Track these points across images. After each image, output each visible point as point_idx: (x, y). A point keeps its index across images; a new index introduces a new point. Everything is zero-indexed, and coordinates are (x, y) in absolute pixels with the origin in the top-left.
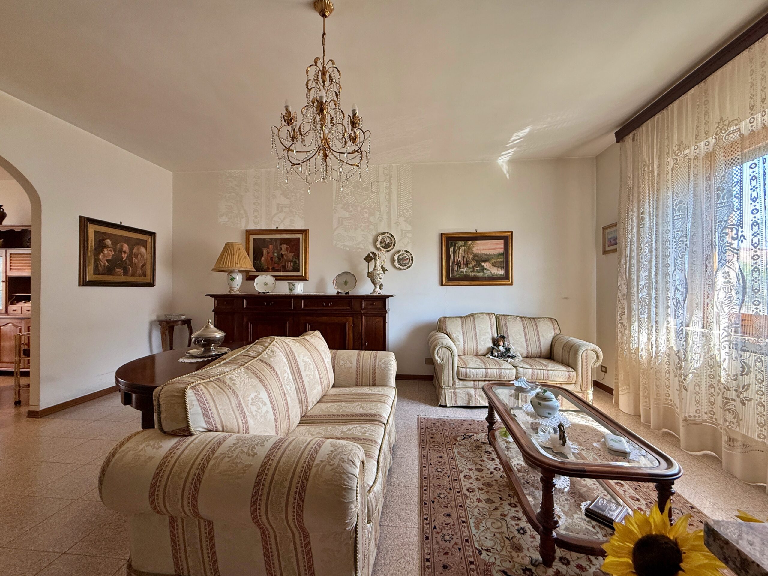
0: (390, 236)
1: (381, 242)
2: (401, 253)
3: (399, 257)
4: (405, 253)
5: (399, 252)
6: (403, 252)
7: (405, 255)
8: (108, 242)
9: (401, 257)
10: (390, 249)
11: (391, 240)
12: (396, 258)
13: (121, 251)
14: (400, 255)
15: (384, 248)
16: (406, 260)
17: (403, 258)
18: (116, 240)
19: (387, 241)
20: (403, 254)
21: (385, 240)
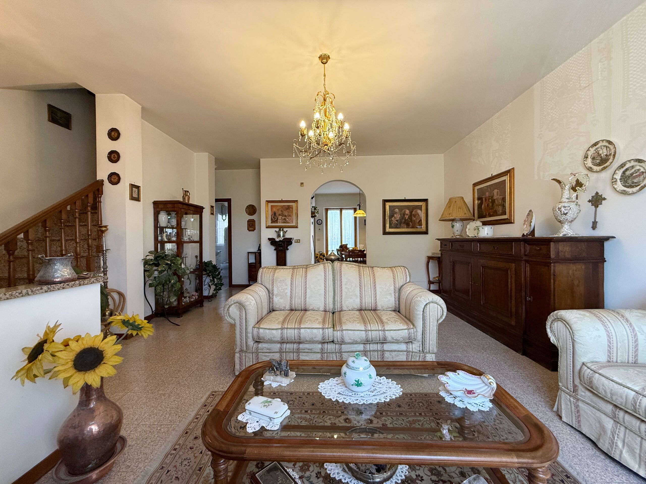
0: (607, 144)
1: (593, 159)
2: (627, 166)
3: (624, 172)
4: (636, 163)
5: (622, 166)
6: (633, 163)
7: (638, 168)
8: (397, 210)
9: (628, 173)
10: (608, 164)
11: (610, 150)
12: (618, 176)
13: (404, 214)
14: (627, 170)
15: (599, 165)
16: (639, 175)
17: (632, 174)
18: (401, 208)
19: (603, 152)
20: (633, 167)
21: (601, 152)
